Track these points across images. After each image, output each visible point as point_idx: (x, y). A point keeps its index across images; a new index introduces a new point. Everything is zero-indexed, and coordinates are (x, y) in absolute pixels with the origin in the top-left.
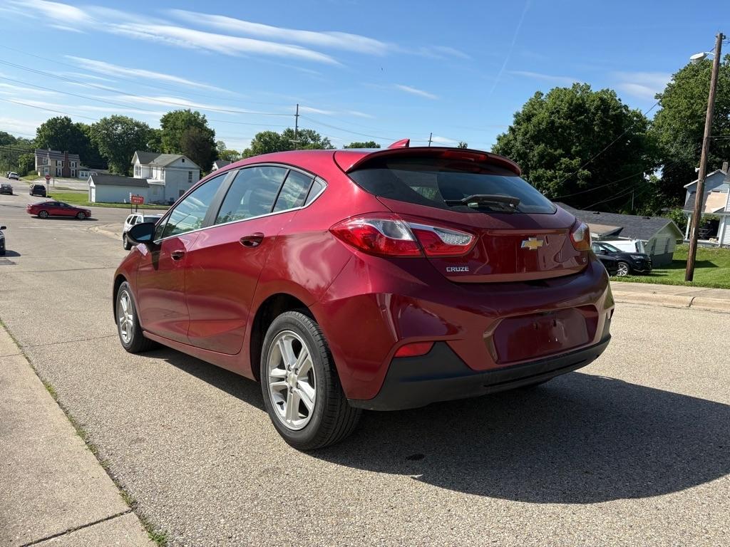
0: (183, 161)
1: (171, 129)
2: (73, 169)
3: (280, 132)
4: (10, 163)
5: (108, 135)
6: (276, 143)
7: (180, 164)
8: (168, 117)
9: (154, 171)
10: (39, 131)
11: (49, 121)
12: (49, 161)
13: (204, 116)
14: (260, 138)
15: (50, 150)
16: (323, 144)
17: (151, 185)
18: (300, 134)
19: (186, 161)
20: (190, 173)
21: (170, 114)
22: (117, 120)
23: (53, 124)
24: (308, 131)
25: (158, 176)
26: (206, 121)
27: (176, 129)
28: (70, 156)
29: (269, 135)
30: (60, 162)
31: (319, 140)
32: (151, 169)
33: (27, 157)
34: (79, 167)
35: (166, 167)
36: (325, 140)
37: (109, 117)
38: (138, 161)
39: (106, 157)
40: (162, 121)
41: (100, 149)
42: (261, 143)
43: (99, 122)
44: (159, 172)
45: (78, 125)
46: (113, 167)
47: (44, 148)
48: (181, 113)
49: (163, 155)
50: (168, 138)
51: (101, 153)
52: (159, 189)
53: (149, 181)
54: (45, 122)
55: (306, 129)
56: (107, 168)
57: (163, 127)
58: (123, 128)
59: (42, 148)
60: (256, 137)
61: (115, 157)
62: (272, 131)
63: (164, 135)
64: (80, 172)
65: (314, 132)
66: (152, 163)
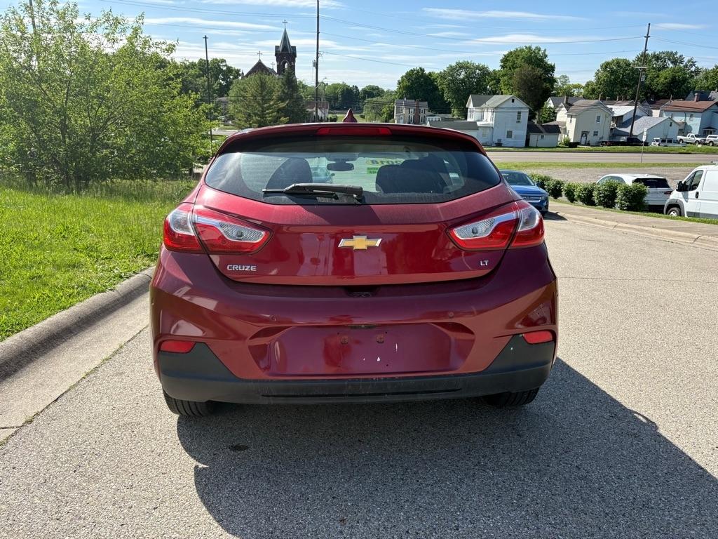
0: (513, 101)
1: (510, 69)
2: (422, 115)
3: (631, 58)
4: (377, 113)
5: (452, 81)
6: (624, 71)
7: (510, 104)
8: (508, 57)
9: (485, 113)
10: (399, 83)
11: (407, 74)
12: (404, 111)
13: (545, 50)
14: (606, 67)
15: (405, 99)
16: (686, 66)
17: (481, 127)
18: (657, 58)
19: (515, 101)
20: (519, 113)
21: (511, 53)
22: (461, 66)
23: (410, 75)
24: (667, 53)
25: (488, 119)
26: (546, 56)
27: (514, 68)
28: (420, 103)
29: (618, 63)
30: (412, 110)
31: (681, 62)
32: (483, 112)
33: (389, 107)
34: (427, 113)
35: (496, 108)
36: (689, 61)
37: (454, 64)
38: (471, 105)
39: (450, 103)
40: (502, 61)
41: (445, 95)
42: (606, 73)
43: (446, 70)
44: (490, 114)
45: (430, 74)
46: (455, 112)
47: (401, 98)
48: (522, 50)
49: (495, 96)
50: (506, 78)
51: (446, 99)
52: (488, 131)
53: (479, 124)
54: (404, 74)
55: (665, 50)
56: (450, 113)
57: (503, 67)
58: (466, 73)
59: (400, 98)
60: (601, 66)
61: (457, 102)
62: (621, 57)
63: (503, 76)
64: (428, 118)
65: (676, 53)
66: (484, 106)
